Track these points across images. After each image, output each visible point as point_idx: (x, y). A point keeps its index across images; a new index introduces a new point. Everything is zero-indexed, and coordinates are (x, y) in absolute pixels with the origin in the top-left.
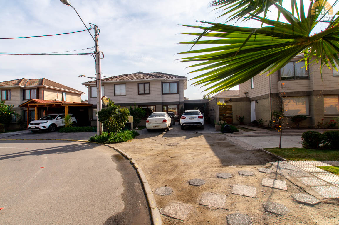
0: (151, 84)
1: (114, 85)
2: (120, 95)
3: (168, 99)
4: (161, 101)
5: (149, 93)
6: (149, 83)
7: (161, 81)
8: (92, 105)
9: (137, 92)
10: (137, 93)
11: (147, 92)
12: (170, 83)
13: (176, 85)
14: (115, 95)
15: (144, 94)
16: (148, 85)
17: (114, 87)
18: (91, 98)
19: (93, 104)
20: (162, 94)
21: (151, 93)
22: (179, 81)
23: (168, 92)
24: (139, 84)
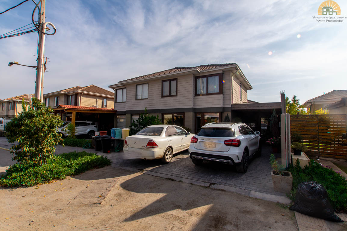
0: (178, 81)
1: (136, 85)
2: (142, 99)
3: (204, 103)
4: (192, 107)
5: (175, 94)
6: (176, 79)
7: (194, 75)
8: (116, 111)
9: (161, 93)
10: (161, 95)
11: (173, 93)
12: (207, 76)
13: (217, 78)
14: (136, 99)
15: (170, 96)
16: (175, 81)
17: (135, 89)
18: (116, 104)
19: (118, 111)
20: (196, 94)
21: (178, 94)
22: (222, 72)
23: (205, 92)
24: (163, 81)
